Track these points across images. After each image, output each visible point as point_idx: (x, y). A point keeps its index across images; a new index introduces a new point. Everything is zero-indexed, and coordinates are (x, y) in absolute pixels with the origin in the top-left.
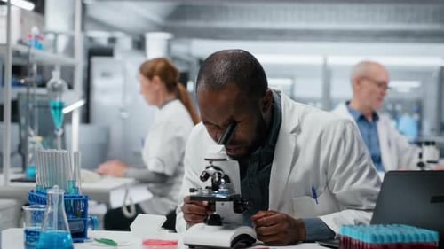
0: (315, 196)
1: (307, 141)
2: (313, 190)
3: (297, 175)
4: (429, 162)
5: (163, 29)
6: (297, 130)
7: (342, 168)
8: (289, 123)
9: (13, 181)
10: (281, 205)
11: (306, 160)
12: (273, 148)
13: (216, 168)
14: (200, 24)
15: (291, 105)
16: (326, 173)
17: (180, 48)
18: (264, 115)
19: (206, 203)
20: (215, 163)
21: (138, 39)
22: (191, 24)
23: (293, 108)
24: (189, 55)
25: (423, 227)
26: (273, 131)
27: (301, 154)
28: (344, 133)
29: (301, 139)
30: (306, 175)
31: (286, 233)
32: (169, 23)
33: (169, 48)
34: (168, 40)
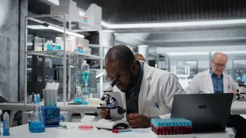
0: (158, 107)
1: (153, 83)
2: (156, 104)
3: (150, 98)
4: (241, 93)
5: (145, 44)
6: (150, 78)
7: (169, 95)
8: (146, 75)
9: (69, 104)
10: (144, 111)
11: (153, 91)
12: (140, 86)
13: (107, 95)
14: (159, 41)
15: (148, 68)
16: (163, 97)
17: (151, 51)
18: (133, 72)
19: (107, 110)
20: (107, 93)
21: (135, 48)
22: (155, 41)
23: (149, 69)
24: (155, 53)
25: (188, 119)
26: (140, 79)
27: (151, 90)
28: (169, 79)
29: (151, 82)
30: (153, 97)
31: (140, 122)
32: (147, 41)
33: (147, 50)
34: (147, 48)
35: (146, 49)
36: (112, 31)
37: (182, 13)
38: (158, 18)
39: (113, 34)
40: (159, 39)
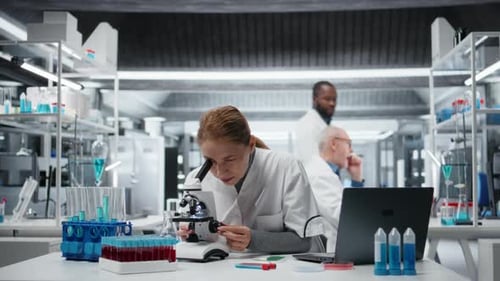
5: (158, 114)
13: (192, 196)
14: (189, 109)
20: (191, 193)
21: (139, 122)
22: (179, 109)
32: (163, 109)
33: (162, 128)
34: (162, 122)
35: (159, 125)
36: (98, 85)
37: (239, 53)
38: (193, 61)
39: (98, 90)
40: (186, 105)
